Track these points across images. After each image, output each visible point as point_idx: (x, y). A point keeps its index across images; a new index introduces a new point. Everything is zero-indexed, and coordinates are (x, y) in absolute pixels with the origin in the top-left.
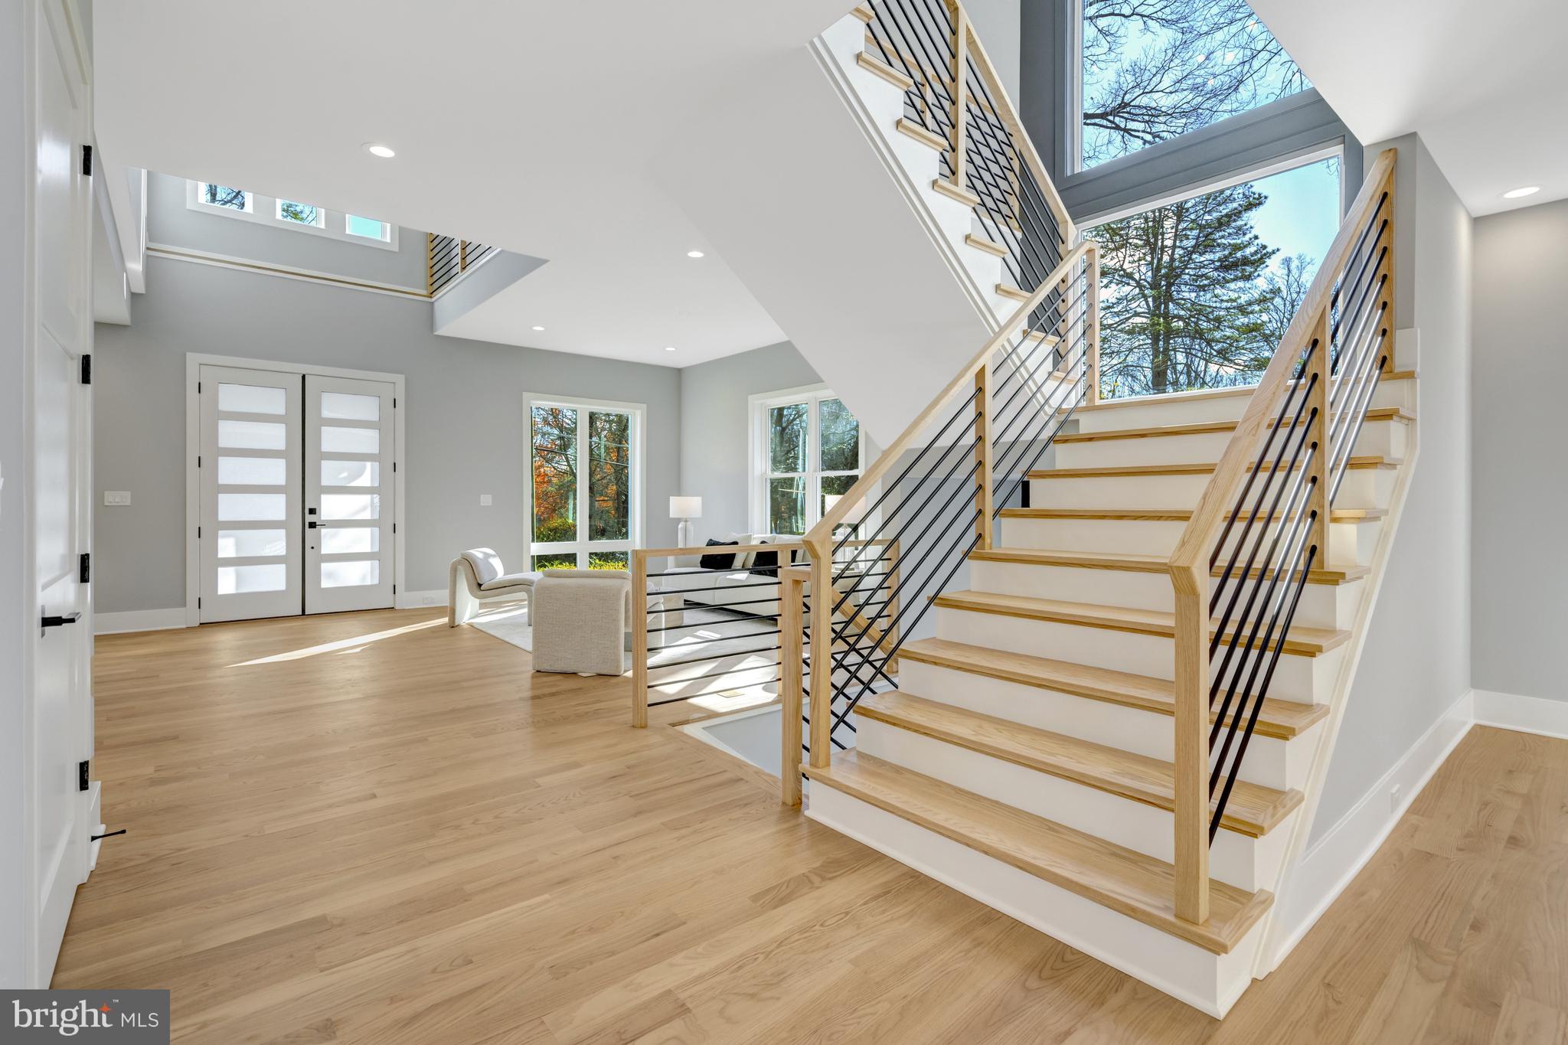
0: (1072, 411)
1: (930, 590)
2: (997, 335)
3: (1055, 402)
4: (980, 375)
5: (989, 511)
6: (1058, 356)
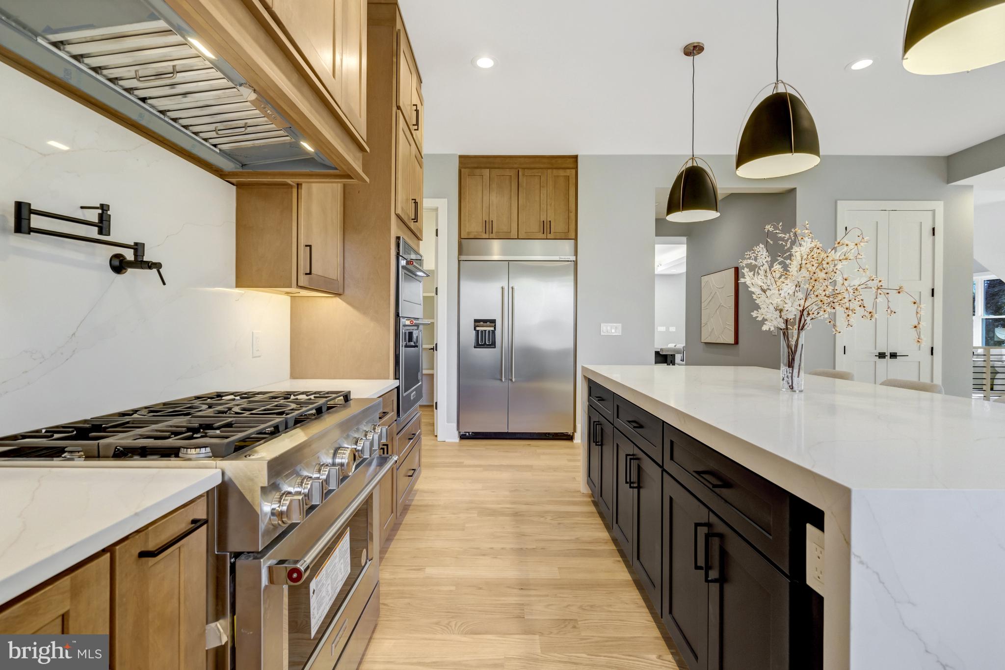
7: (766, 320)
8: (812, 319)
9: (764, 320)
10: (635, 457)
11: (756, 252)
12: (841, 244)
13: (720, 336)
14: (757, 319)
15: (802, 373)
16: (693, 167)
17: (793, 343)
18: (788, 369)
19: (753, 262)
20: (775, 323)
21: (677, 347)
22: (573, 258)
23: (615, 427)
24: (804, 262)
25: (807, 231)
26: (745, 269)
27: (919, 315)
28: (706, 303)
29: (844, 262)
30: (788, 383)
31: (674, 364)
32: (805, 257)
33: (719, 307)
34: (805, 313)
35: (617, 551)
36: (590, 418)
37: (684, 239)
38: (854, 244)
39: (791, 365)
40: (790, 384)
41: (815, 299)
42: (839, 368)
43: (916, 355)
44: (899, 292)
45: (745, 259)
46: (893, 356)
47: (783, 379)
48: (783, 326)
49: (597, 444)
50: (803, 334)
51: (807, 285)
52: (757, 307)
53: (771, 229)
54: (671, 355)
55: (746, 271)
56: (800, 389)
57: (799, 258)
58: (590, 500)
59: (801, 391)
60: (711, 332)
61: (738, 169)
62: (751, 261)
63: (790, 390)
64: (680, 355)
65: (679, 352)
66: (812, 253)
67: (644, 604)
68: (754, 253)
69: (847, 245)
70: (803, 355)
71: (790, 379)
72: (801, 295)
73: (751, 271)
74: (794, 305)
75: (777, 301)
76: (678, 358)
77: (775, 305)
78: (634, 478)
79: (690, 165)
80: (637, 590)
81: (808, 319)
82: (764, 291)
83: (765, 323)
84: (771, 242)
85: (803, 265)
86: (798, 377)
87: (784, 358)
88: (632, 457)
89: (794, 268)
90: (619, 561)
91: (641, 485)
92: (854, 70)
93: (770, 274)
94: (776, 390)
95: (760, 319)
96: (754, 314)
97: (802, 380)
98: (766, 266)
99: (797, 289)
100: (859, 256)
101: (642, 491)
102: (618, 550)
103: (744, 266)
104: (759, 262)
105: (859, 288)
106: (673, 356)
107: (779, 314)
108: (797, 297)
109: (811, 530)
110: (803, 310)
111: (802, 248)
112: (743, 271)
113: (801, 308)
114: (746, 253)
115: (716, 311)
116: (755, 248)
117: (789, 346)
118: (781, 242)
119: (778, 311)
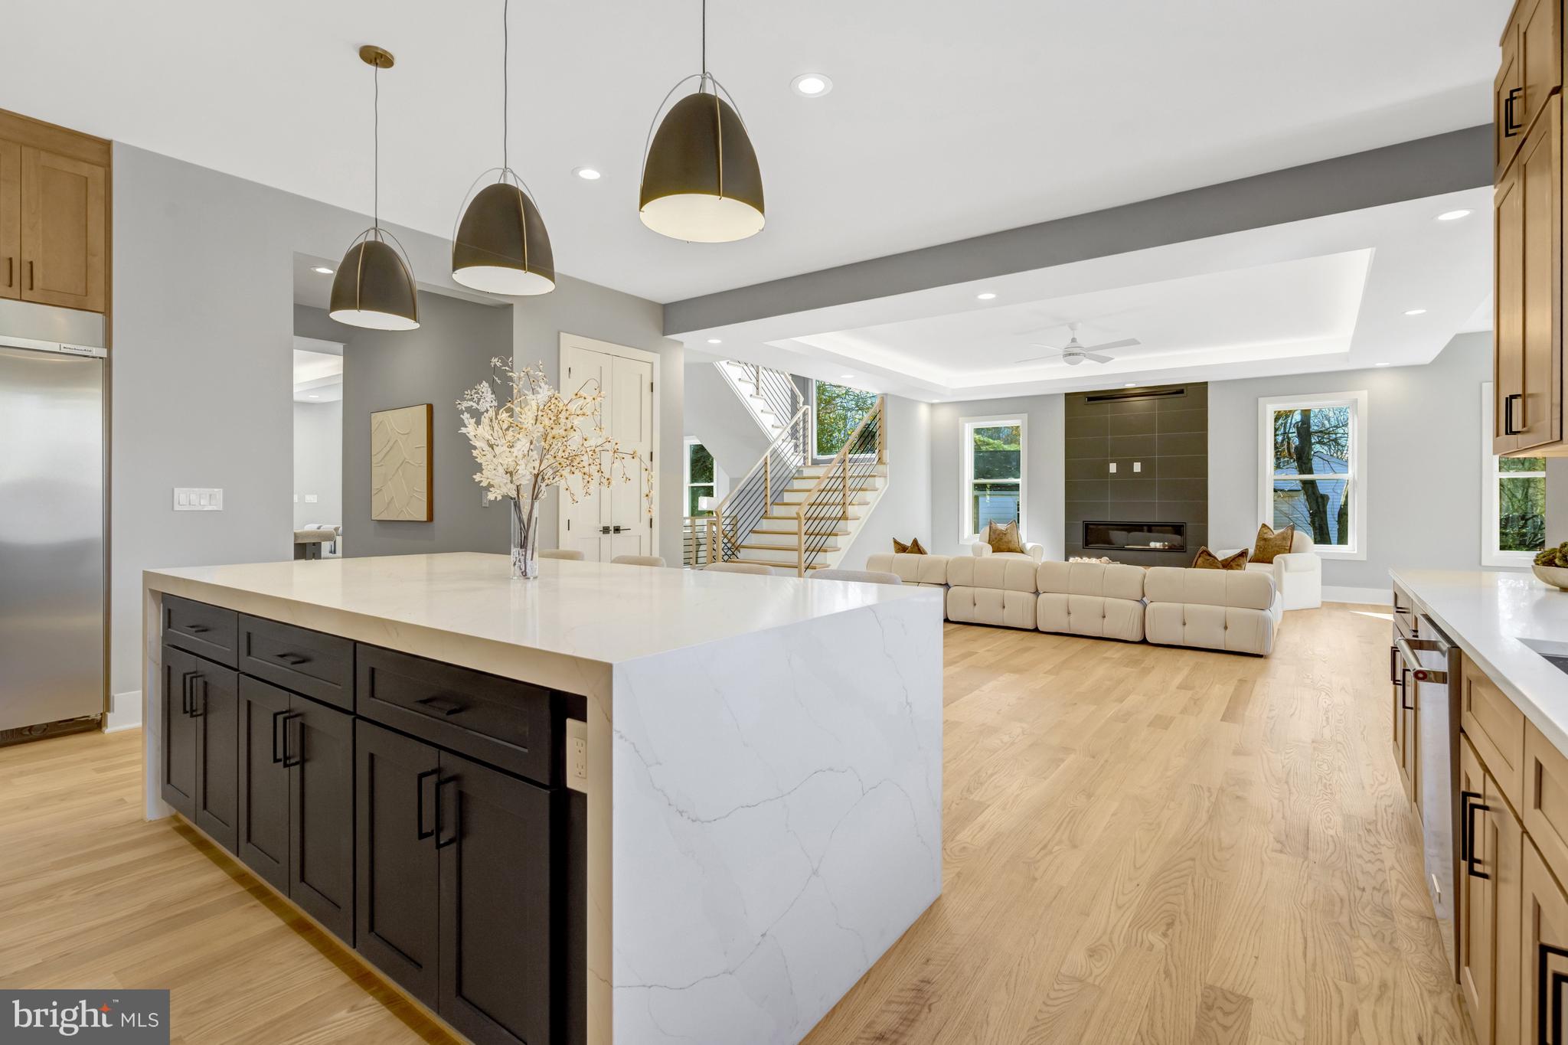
0: (800, 467)
1: (750, 528)
2: (773, 442)
3: (794, 464)
4: (766, 459)
5: (769, 503)
6: (796, 446)
7: (493, 486)
8: (547, 485)
9: (490, 486)
10: (292, 714)
11: (481, 393)
12: (578, 396)
13: (404, 510)
14: (481, 485)
15: (536, 555)
16: (376, 242)
17: (525, 517)
18: (521, 551)
19: (475, 405)
20: (505, 490)
21: (322, 529)
22: (103, 353)
23: (243, 673)
24: (540, 413)
25: (540, 374)
26: (465, 413)
27: (650, 483)
28: (381, 456)
29: (581, 418)
30: (521, 569)
31: (319, 557)
32: (541, 407)
33: (402, 463)
34: (540, 478)
35: (247, 892)
36: (168, 672)
37: (340, 347)
38: (592, 398)
39: (523, 545)
40: (523, 569)
41: (552, 460)
42: (562, 548)
43: (636, 527)
44: (633, 458)
45: (464, 399)
46: (617, 530)
47: (515, 564)
48: (514, 494)
49: (194, 713)
50: (537, 504)
51: (543, 443)
52: (479, 468)
53: (498, 364)
54: (314, 544)
55: (466, 416)
56: (534, 575)
57: (535, 408)
58: (169, 828)
59: (535, 578)
60: (389, 504)
61: (456, 272)
62: (471, 403)
63: (522, 578)
64: (328, 543)
65: (329, 537)
66: (549, 404)
67: (313, 950)
68: (477, 393)
69: (585, 398)
70: (537, 533)
71: (523, 563)
72: (535, 455)
73: (472, 417)
74: (528, 467)
75: (508, 461)
76: (326, 546)
77: (505, 466)
78: (294, 749)
79: (371, 238)
80: (298, 936)
81: (543, 485)
82: (491, 446)
83: (491, 489)
84: (499, 382)
85: (539, 417)
86: (532, 560)
87: (516, 538)
88: (287, 715)
89: (527, 417)
90: (254, 906)
91: (306, 757)
92: (583, 179)
93: (496, 424)
94: (507, 579)
95: (484, 484)
96: (477, 477)
97: (536, 565)
98: (492, 413)
99: (532, 447)
100: (596, 413)
101: (308, 766)
102: (248, 890)
103: (464, 409)
104: (482, 407)
105: (597, 450)
106: (317, 546)
107: (510, 478)
108: (532, 456)
109: (571, 723)
110: (538, 474)
111: (539, 396)
112: (461, 416)
113: (536, 472)
114: (466, 393)
115: (398, 469)
116: (478, 387)
117: (521, 520)
118: (511, 384)
119: (508, 474)
